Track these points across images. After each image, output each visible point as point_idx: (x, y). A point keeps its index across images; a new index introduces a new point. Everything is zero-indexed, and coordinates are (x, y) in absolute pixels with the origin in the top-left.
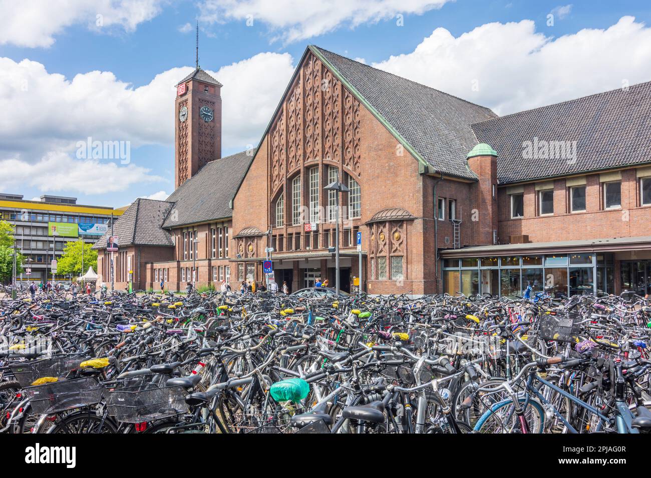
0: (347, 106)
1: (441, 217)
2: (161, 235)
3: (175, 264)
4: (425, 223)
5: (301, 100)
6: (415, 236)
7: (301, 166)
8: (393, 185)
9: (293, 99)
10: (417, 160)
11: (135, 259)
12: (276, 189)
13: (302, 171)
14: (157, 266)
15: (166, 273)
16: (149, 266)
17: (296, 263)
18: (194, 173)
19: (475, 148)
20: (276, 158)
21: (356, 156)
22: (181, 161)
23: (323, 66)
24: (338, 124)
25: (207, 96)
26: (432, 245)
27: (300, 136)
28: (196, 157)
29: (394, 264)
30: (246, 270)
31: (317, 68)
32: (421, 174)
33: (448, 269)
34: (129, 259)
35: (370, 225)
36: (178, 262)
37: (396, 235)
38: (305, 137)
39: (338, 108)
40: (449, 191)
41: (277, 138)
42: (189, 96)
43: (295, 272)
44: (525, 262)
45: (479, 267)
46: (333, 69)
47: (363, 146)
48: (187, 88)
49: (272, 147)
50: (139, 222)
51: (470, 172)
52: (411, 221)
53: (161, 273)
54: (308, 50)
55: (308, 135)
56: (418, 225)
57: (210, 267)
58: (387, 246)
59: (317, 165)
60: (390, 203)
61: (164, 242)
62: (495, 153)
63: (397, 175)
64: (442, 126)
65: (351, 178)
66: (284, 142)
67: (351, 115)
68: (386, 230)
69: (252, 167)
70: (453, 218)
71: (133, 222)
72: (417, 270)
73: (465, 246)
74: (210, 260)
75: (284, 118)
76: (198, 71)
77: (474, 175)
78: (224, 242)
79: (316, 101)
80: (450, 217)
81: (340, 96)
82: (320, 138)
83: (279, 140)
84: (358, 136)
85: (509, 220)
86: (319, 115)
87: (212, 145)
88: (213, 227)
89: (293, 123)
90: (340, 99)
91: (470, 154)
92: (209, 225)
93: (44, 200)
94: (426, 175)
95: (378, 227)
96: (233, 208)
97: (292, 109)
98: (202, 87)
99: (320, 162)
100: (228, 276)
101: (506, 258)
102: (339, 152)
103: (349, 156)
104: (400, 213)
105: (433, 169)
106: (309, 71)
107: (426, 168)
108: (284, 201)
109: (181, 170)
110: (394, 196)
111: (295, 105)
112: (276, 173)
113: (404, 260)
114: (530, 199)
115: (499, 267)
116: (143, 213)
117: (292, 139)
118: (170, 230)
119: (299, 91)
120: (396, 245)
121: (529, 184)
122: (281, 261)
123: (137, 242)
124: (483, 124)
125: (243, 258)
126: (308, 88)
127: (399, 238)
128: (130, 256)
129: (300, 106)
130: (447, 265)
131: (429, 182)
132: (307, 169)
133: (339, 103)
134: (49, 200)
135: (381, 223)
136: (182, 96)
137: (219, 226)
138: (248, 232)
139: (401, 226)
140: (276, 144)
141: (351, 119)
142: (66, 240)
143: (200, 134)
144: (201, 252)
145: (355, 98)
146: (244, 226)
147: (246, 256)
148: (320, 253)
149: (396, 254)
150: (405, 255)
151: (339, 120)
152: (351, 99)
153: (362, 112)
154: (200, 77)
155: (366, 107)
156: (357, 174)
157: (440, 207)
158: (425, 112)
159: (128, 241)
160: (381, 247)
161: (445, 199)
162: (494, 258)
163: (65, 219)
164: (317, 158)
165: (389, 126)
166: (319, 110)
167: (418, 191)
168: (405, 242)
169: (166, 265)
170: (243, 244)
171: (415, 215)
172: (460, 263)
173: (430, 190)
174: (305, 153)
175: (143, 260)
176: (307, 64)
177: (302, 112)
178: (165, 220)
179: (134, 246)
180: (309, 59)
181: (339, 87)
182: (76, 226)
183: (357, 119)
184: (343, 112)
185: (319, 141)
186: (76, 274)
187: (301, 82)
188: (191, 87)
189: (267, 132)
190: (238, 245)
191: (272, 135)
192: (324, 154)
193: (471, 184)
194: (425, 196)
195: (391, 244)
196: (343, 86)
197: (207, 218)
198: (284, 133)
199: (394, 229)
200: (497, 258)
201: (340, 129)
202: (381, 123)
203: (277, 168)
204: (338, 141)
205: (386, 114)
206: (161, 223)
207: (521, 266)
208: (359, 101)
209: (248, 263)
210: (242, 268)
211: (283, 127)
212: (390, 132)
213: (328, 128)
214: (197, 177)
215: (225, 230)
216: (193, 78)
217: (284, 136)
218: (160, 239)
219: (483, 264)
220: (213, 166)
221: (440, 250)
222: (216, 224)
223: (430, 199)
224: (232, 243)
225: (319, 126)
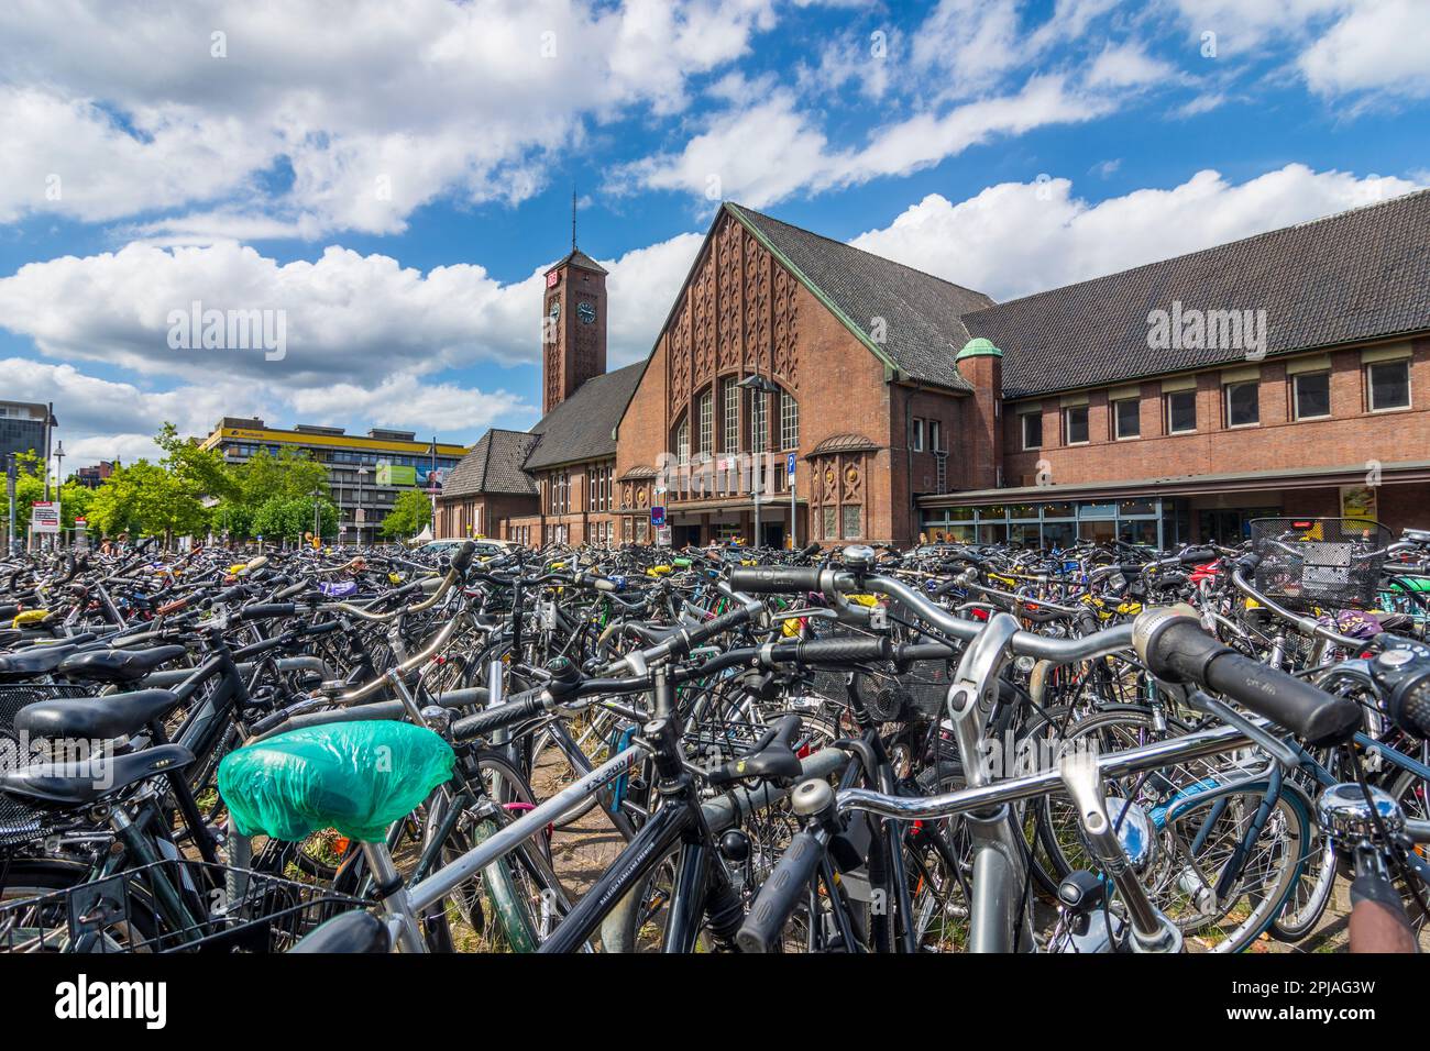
0: (779, 287)
1: (918, 447)
2: (521, 478)
3: (538, 520)
4: (894, 455)
5: (713, 282)
6: (880, 474)
7: (712, 377)
8: (847, 398)
9: (702, 281)
10: (881, 361)
11: (485, 513)
12: (677, 411)
13: (714, 383)
14: (515, 522)
15: (526, 532)
16: (504, 522)
17: (706, 517)
18: (568, 395)
19: (968, 346)
20: (678, 366)
21: (792, 358)
22: (551, 379)
23: (745, 231)
24: (766, 315)
25: (587, 287)
26: (904, 488)
27: (712, 334)
28: (572, 372)
29: (848, 517)
30: (635, 527)
31: (736, 234)
32: (888, 383)
33: (928, 524)
34: (477, 512)
35: (812, 459)
36: (543, 517)
37: (851, 473)
38: (718, 335)
39: (766, 291)
40: (931, 408)
41: (679, 338)
42: (563, 288)
43: (704, 530)
44: (1048, 514)
45: (976, 521)
46: (759, 234)
47: (803, 344)
48: (560, 278)
49: (671, 350)
50: (491, 461)
51: (962, 380)
52: (872, 452)
53: (520, 532)
54: (723, 209)
55: (723, 332)
56: (884, 460)
57: (587, 524)
58: (837, 490)
59: (736, 374)
60: (841, 427)
61: (525, 489)
62: (998, 351)
63: (850, 385)
64: (918, 317)
65: (785, 391)
66: (688, 342)
67: (784, 301)
68: (835, 466)
69: (645, 380)
70: (936, 448)
71: (484, 460)
72: (883, 527)
73: (954, 491)
74: (586, 514)
75: (689, 308)
76: (575, 253)
77: (968, 385)
78: (606, 489)
79: (734, 282)
80: (932, 447)
81: (769, 273)
82: (740, 335)
83: (681, 341)
84: (794, 330)
85: (1020, 451)
86: (738, 302)
87: (594, 356)
88: (592, 468)
89: (701, 316)
90: (768, 278)
91: (962, 354)
92: (587, 465)
93: (372, 436)
94: (895, 384)
95: (824, 462)
96: (617, 439)
97: (701, 295)
98: (580, 276)
99: (739, 370)
100: (610, 536)
101: (1018, 506)
102: (767, 355)
103: (781, 360)
104: (856, 441)
105: (906, 375)
106: (723, 241)
107: (896, 373)
108: (689, 428)
109: (551, 390)
110: (847, 416)
111: (704, 289)
112: (678, 387)
113: (862, 511)
114: (1052, 421)
115: (1008, 520)
116: (497, 449)
117: (700, 338)
118: (533, 473)
119: (710, 268)
120: (850, 488)
121: (1051, 399)
122: (683, 512)
123: (488, 488)
124: (978, 314)
125: (631, 510)
126: (723, 264)
127: (855, 478)
128: (477, 511)
129: (712, 290)
130: (926, 519)
131: (900, 394)
132: (722, 380)
133: (767, 284)
134: (379, 435)
135: (828, 456)
136: (553, 288)
137: (600, 466)
138: (639, 472)
139: (858, 461)
140: (678, 346)
141: (784, 306)
142: (399, 489)
143: (577, 340)
144: (575, 503)
145: (791, 275)
146: (632, 464)
147: (635, 506)
148: (739, 501)
149: (851, 501)
150: (864, 503)
151: (767, 308)
152: (784, 277)
153: (800, 294)
154: (577, 262)
155: (807, 287)
156: (792, 385)
157: (916, 431)
158: (893, 296)
159: (475, 488)
160: (828, 491)
161: (924, 420)
162: (999, 507)
163: (399, 461)
164: (736, 364)
165: (840, 314)
166: (739, 294)
167: (883, 408)
168: (863, 485)
169: (526, 521)
170: (631, 489)
171: (879, 444)
172: (947, 515)
173: (901, 405)
174: (718, 358)
175: (496, 515)
176: (723, 229)
177: (714, 299)
178: (526, 459)
179: (484, 495)
180: (725, 222)
181: (767, 260)
182: (414, 470)
183: (794, 306)
184: (773, 297)
185: (739, 340)
186: (409, 535)
187: (714, 255)
188: (565, 276)
189: (665, 330)
190: (624, 492)
191: (672, 333)
192: (746, 358)
193: (963, 398)
194: (893, 415)
195: (843, 487)
196: (773, 258)
197: (584, 455)
198: (690, 330)
199: (847, 466)
200: (1004, 507)
201: (769, 321)
202: (829, 309)
203: (678, 380)
204: (766, 338)
205: (836, 297)
206: (521, 463)
207: (1041, 519)
208: (797, 279)
209: (637, 517)
210: (629, 524)
211: (688, 321)
212: (841, 322)
213: (752, 320)
214: (572, 400)
215: (607, 471)
216: (569, 263)
217: (689, 335)
218: (521, 485)
219: (982, 517)
220: (595, 384)
221: (916, 495)
222: (596, 463)
223: (902, 420)
224: (617, 488)
225: (739, 317)
